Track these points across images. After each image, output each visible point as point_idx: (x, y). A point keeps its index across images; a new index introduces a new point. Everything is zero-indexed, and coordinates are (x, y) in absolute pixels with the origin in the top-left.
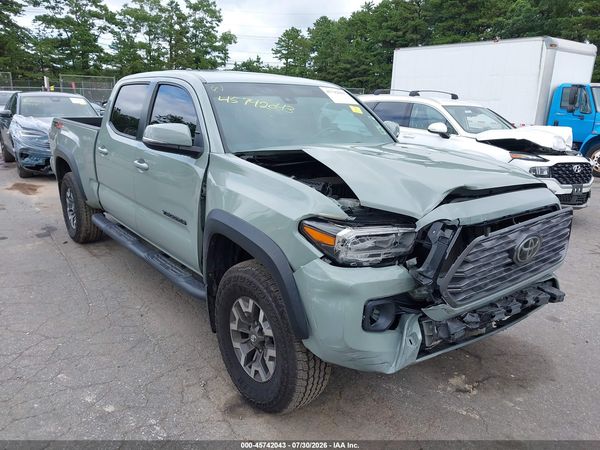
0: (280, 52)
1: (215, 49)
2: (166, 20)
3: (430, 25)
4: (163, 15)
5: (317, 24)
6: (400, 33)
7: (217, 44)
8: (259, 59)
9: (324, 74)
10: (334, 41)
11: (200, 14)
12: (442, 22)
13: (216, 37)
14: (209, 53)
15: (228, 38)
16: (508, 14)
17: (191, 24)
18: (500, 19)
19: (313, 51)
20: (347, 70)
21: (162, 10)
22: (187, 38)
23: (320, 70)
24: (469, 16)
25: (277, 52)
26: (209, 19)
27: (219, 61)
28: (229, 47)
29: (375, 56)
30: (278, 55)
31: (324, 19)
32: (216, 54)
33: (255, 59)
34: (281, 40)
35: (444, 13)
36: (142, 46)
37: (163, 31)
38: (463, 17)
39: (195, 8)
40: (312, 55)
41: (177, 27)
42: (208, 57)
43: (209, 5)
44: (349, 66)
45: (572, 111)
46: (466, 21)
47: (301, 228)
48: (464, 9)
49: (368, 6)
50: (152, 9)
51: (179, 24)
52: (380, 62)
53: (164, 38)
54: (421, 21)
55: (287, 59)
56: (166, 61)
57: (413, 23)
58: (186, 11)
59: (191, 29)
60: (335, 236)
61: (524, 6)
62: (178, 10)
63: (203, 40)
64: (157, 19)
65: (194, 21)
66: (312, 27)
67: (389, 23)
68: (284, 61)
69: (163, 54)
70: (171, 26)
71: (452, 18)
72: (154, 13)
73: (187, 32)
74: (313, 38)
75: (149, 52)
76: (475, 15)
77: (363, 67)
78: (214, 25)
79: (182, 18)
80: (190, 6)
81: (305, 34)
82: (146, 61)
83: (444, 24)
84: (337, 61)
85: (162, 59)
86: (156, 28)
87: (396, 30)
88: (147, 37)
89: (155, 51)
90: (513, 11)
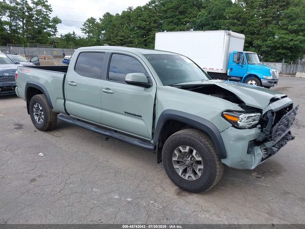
0: (85, 30)
1: (49, 26)
2: (20, 9)
3: (162, 20)
4: (19, 7)
5: (104, 16)
6: (148, 23)
7: (50, 24)
8: (74, 33)
9: (109, 42)
10: (114, 26)
11: (39, 7)
12: (167, 19)
13: (49, 20)
14: (46, 29)
15: (57, 21)
16: (198, 17)
17: (35, 13)
18: (194, 19)
19: (103, 30)
20: (121, 40)
21: (17, 4)
22: (33, 20)
23: (107, 40)
24: (180, 17)
25: (83, 30)
26: (45, 10)
27: (52, 33)
28: (57, 26)
29: (135, 34)
30: (84, 31)
31: (108, 14)
32: (50, 29)
33: (72, 33)
34: (85, 23)
35: (168, 14)
36: (6, 23)
37: (19, 16)
38: (177, 17)
39: (37, 4)
40: (103, 32)
41: (27, 14)
42: (45, 31)
43: (44, 3)
44: (122, 38)
45: (238, 64)
46: (178, 19)
47: (222, 115)
48: (177, 13)
49: (130, 8)
50: (11, 3)
51: (28, 12)
52: (138, 37)
53: (19, 19)
54: (157, 18)
55: (89, 33)
56: (21, 32)
57: (154, 18)
58: (31, 5)
59: (35, 15)
60: (238, 117)
61: (205, 14)
62: (28, 4)
63: (42, 21)
64: (14, 9)
65: (37, 11)
66: (102, 18)
67: (142, 18)
68: (87, 34)
69: (19, 28)
70: (24, 13)
71: (172, 17)
72: (13, 5)
73: (33, 17)
74: (102, 23)
75: (11, 27)
76: (182, 16)
77: (130, 39)
78: (48, 13)
79: (30, 9)
80: (34, 3)
81: (98, 21)
82: (9, 32)
83: (169, 20)
84: (117, 35)
85: (18, 31)
86: (14, 14)
87: (146, 21)
88: (9, 19)
89: (15, 26)
90: (199, 15)
